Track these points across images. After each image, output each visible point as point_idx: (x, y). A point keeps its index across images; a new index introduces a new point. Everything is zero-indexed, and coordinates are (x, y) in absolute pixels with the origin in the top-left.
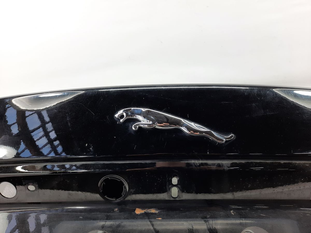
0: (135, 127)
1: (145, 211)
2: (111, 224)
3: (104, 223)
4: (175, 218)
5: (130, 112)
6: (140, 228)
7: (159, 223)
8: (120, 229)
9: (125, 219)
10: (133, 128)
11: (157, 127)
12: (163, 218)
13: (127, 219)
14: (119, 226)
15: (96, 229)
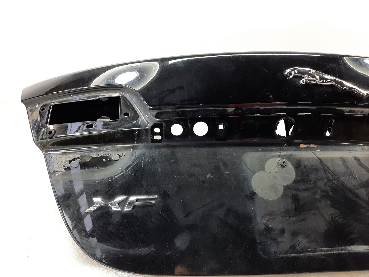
0: (303, 81)
1: (307, 145)
2: (285, 154)
3: (280, 153)
4: (329, 150)
5: (297, 70)
6: (306, 156)
7: (319, 153)
8: (292, 157)
9: (293, 150)
10: (302, 83)
11: (318, 83)
12: (321, 150)
13: (296, 150)
14: (291, 155)
15: (275, 157)
